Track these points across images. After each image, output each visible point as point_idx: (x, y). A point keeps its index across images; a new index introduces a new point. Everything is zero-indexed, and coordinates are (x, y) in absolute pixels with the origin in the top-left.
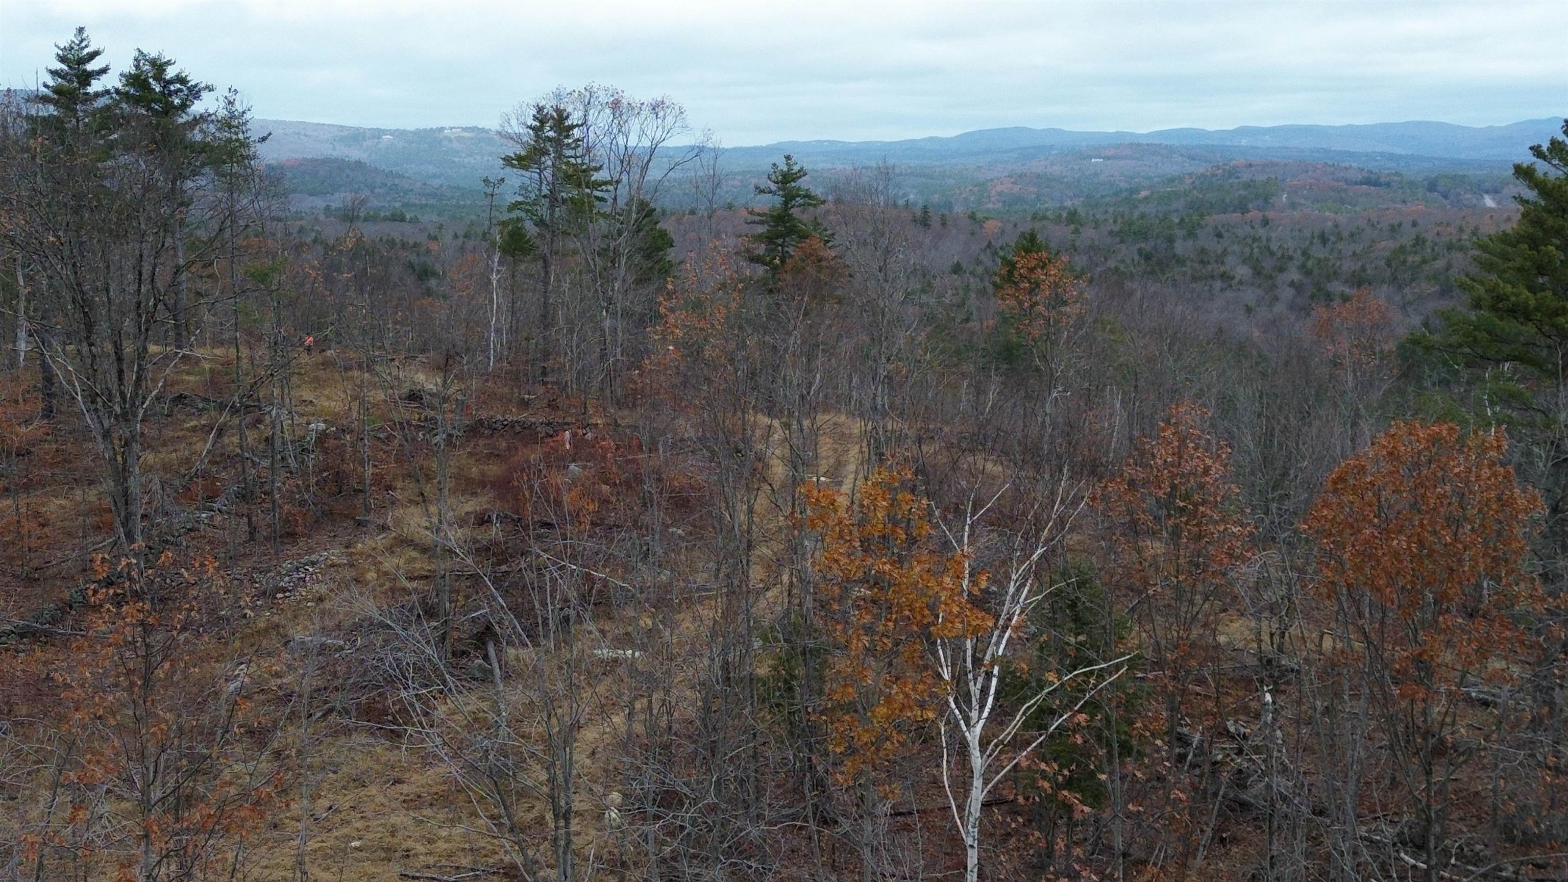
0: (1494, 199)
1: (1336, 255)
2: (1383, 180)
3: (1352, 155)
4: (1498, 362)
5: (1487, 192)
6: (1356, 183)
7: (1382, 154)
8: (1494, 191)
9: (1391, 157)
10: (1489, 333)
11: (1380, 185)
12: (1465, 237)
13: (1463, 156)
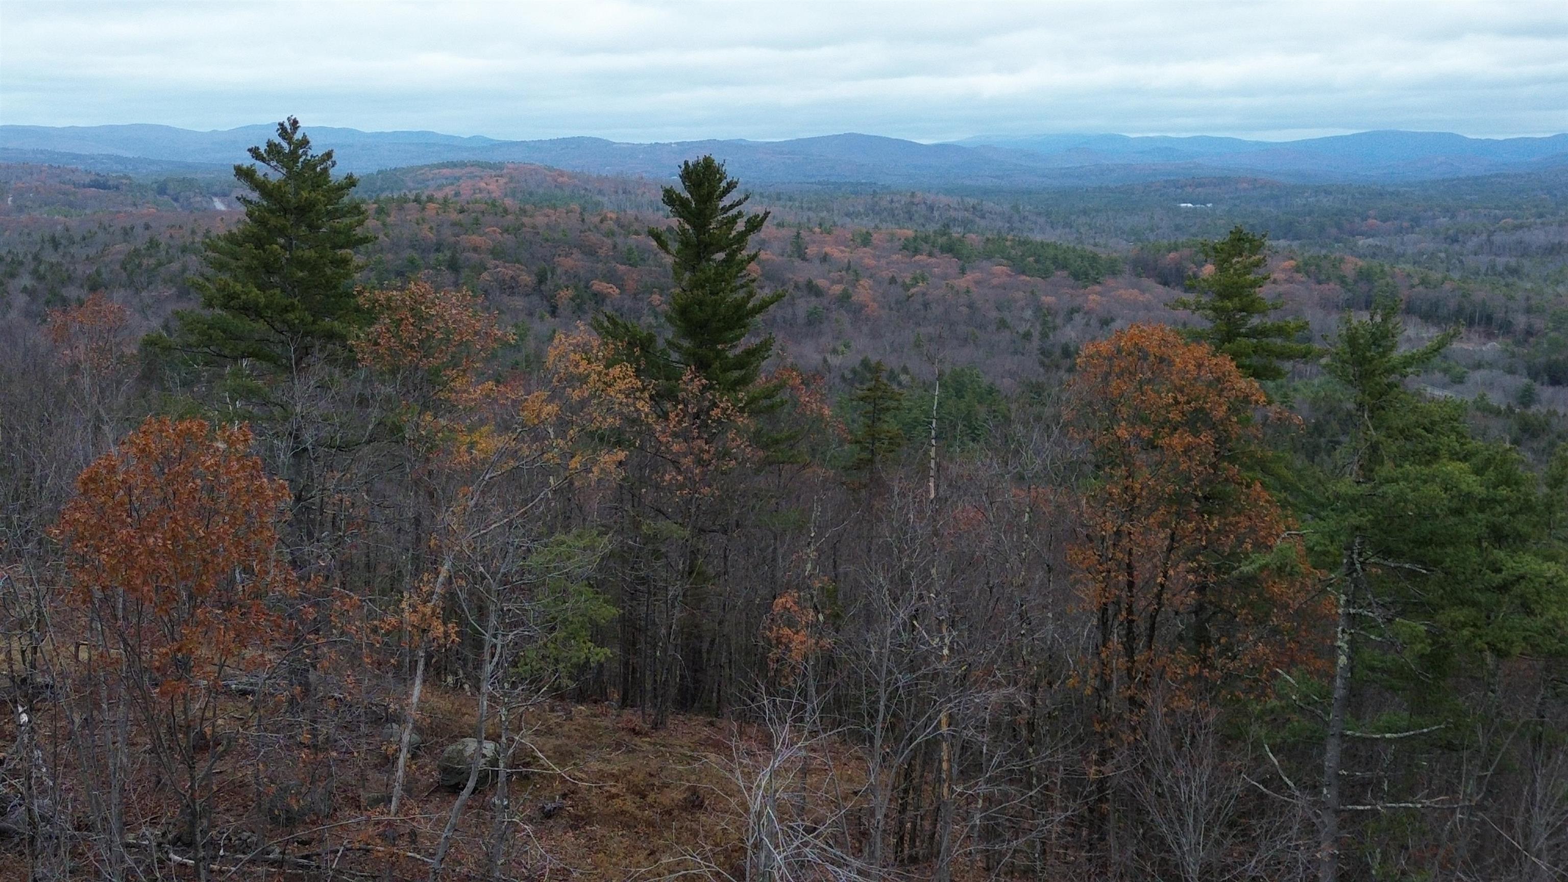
0: (223, 202)
1: (68, 259)
2: (110, 183)
3: (77, 157)
4: (235, 359)
5: (216, 195)
6: (84, 186)
7: (109, 157)
8: (223, 195)
9: (119, 160)
10: (224, 331)
11: (109, 188)
12: (197, 239)
13: (190, 160)
